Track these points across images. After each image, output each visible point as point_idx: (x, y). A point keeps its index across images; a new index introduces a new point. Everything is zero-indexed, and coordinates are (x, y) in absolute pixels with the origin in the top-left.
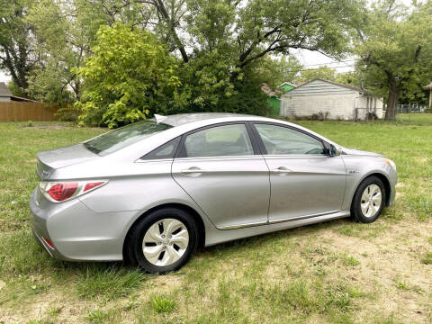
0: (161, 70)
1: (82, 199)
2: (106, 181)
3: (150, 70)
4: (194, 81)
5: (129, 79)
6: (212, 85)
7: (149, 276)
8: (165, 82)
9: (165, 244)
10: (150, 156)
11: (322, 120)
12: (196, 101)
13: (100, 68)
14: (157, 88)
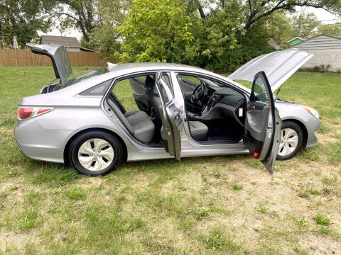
0: (178, 27)
1: (36, 119)
2: (52, 108)
3: (169, 28)
4: (205, 36)
5: (152, 35)
6: (218, 39)
7: (83, 176)
8: (180, 36)
9: (96, 156)
10: (86, 93)
11: (323, 72)
12: (204, 52)
13: (132, 27)
14: (174, 42)
